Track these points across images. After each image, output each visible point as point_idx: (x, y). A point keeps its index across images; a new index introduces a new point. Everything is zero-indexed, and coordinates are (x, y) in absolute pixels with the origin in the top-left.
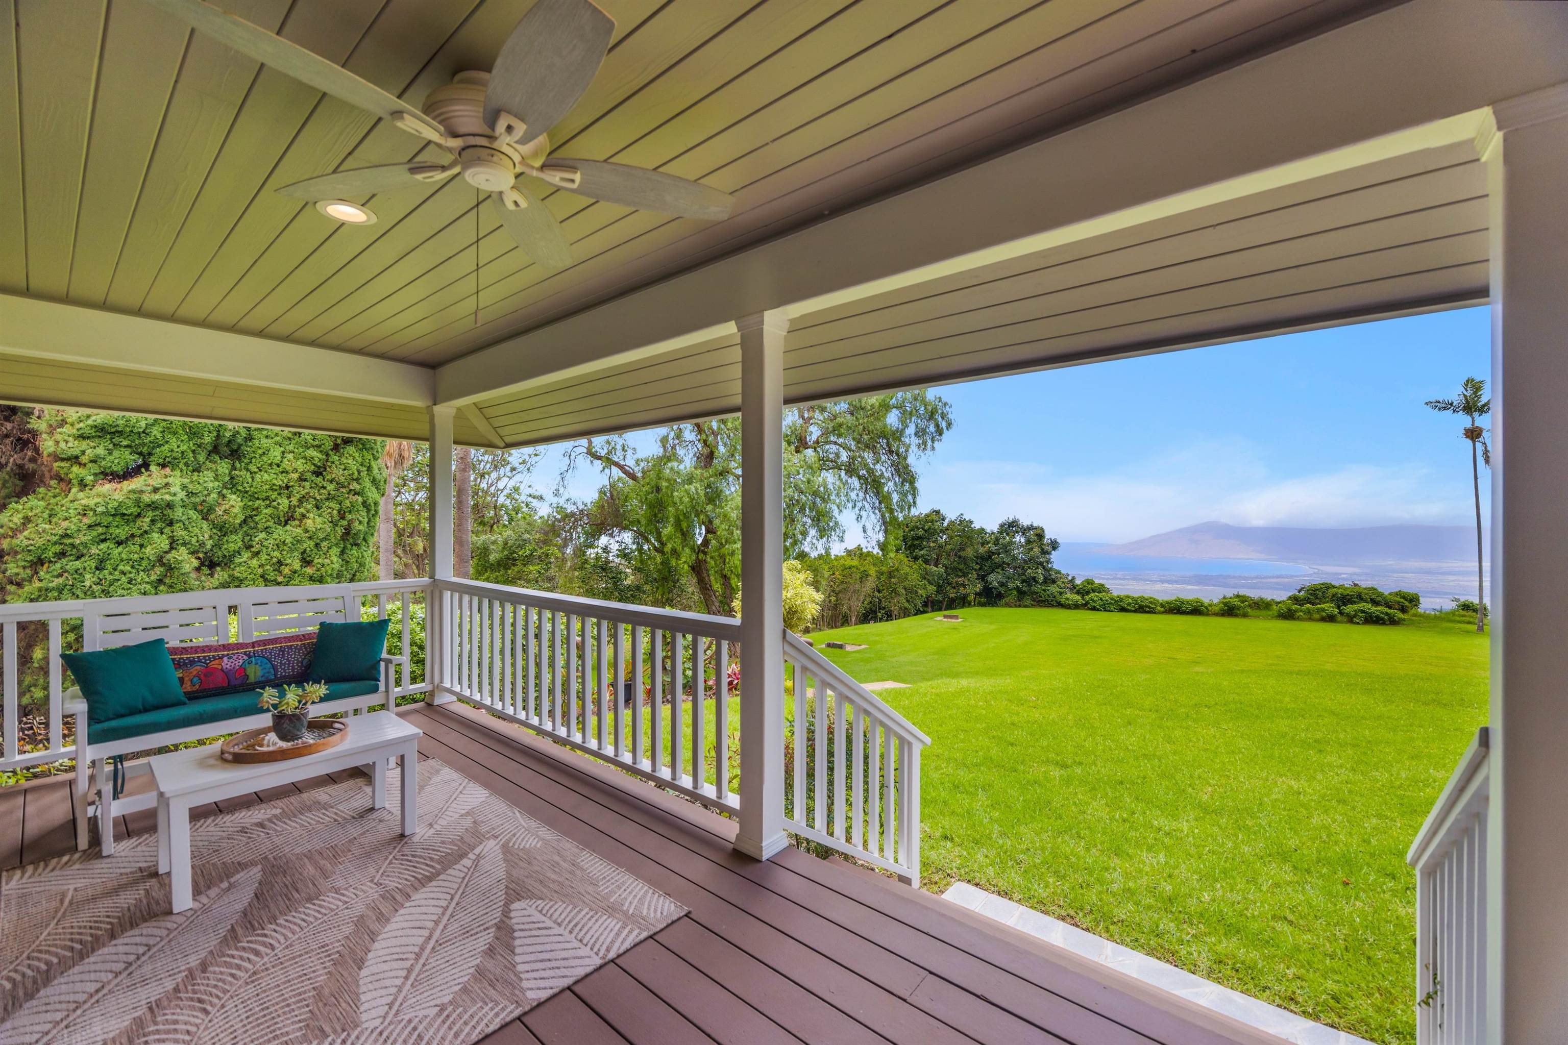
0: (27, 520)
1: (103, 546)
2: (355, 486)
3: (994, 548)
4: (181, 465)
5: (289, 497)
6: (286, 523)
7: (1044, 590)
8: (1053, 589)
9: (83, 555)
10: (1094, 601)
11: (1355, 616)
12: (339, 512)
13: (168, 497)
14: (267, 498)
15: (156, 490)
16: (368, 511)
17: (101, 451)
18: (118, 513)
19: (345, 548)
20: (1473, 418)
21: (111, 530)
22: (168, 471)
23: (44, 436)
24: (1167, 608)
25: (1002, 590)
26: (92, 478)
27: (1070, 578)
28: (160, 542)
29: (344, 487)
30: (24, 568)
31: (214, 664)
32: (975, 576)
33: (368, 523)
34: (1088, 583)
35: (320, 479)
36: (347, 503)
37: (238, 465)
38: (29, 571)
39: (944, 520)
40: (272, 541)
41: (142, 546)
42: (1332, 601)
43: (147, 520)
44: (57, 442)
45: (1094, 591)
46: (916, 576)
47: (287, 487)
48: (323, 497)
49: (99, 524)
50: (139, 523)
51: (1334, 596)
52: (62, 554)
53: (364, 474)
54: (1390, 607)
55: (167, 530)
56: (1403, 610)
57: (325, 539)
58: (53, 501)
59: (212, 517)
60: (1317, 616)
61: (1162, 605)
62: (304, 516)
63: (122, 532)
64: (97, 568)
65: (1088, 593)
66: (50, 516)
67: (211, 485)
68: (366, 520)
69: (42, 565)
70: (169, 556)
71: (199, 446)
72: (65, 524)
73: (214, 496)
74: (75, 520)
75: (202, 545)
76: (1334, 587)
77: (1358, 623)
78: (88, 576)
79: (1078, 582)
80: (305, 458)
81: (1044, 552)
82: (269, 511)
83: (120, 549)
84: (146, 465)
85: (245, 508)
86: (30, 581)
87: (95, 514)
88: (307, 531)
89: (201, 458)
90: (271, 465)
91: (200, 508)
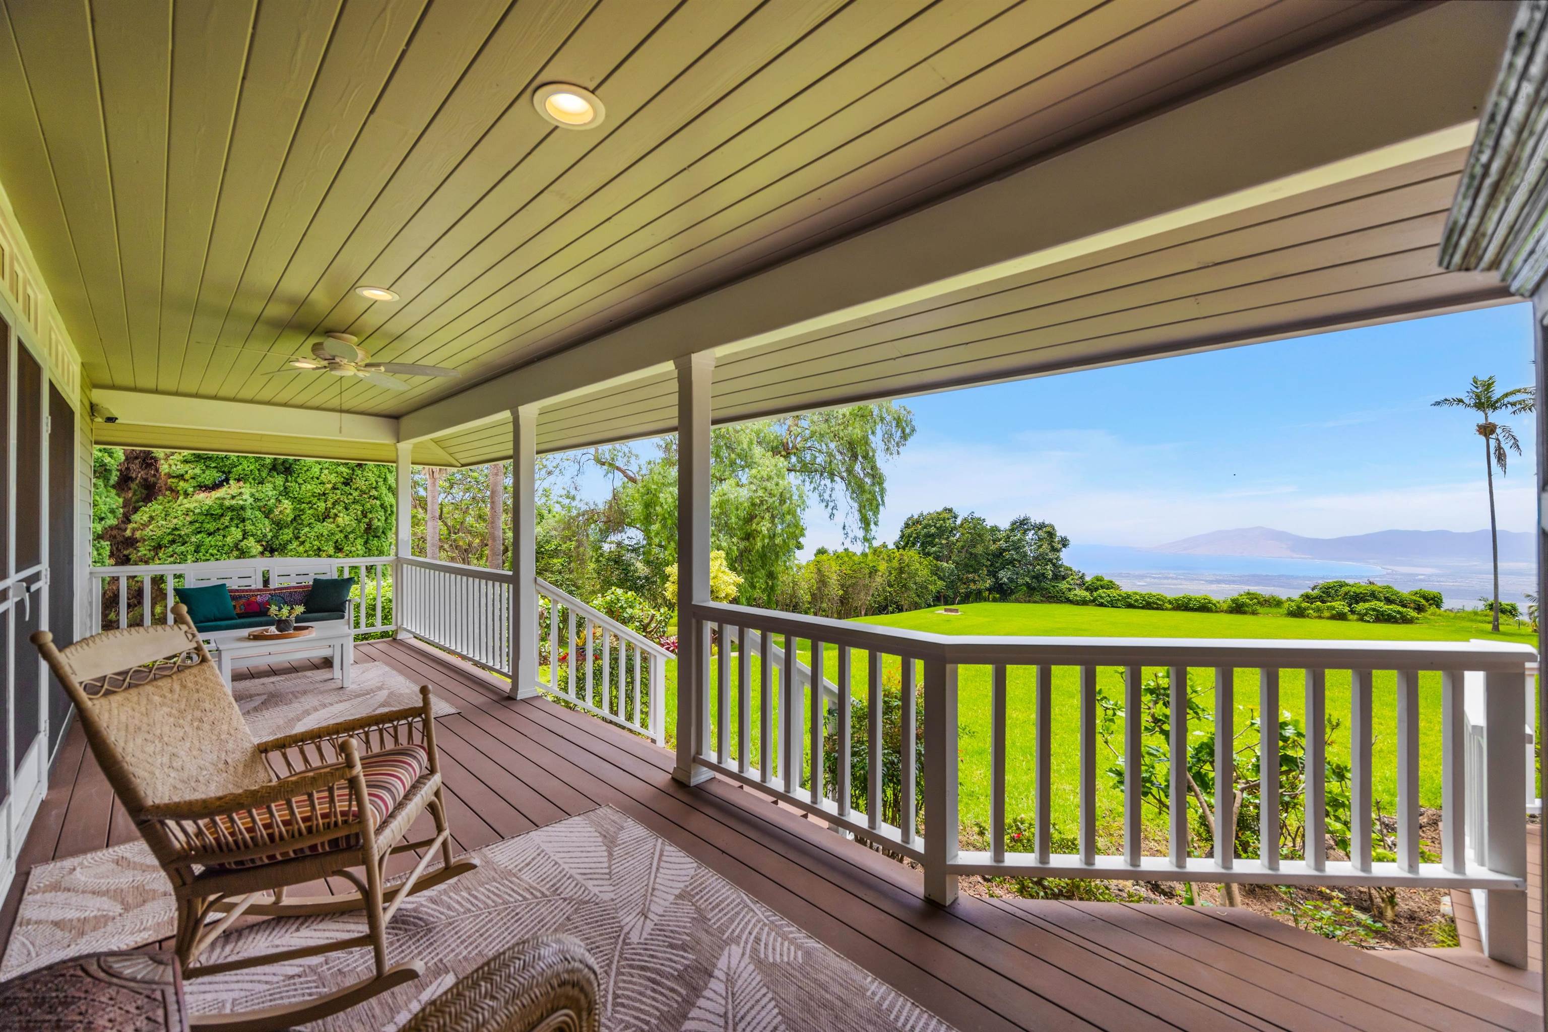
0: (152, 518)
1: (199, 536)
2: (374, 493)
3: (1004, 545)
4: (250, 480)
5: (325, 502)
6: (324, 521)
7: (1053, 586)
8: (1063, 585)
9: (186, 542)
10: (1102, 597)
11: (1366, 614)
12: (362, 512)
13: (241, 502)
14: (310, 502)
15: (233, 497)
16: (386, 511)
17: (198, 471)
18: (209, 514)
19: (368, 539)
20: (1486, 414)
21: (205, 525)
22: (241, 483)
23: (162, 462)
24: (1175, 605)
25: (1013, 586)
26: (192, 489)
27: (1080, 575)
28: (236, 533)
29: (365, 493)
30: (150, 550)
31: (253, 599)
32: (986, 572)
33: (386, 520)
34: (1098, 580)
35: (348, 488)
36: (368, 506)
37: (290, 478)
38: (152, 553)
39: (956, 517)
40: (313, 534)
41: (224, 536)
42: (1344, 599)
43: (228, 518)
44: (170, 466)
45: (1102, 587)
46: (926, 572)
47: (324, 494)
48: (350, 501)
49: (196, 521)
50: (222, 520)
51: (1346, 594)
52: (173, 542)
53: (381, 483)
54: (1404, 606)
55: (241, 525)
56: (1419, 609)
57: (352, 532)
58: (167, 505)
59: (272, 516)
60: (1326, 614)
61: (1170, 602)
62: (336, 515)
63: (211, 527)
64: (195, 551)
65: (1096, 589)
66: (166, 515)
67: (270, 493)
68: (384, 518)
69: (161, 549)
70: (242, 544)
71: (263, 466)
72: (175, 521)
73: (273, 501)
74: (181, 518)
75: (265, 536)
76: (1347, 585)
77: (1369, 622)
78: (189, 557)
79: (1088, 579)
80: (337, 473)
81: (1054, 550)
82: (311, 511)
83: (210, 538)
84: (227, 480)
85: (294, 509)
86: (153, 560)
87: (194, 515)
88: (338, 526)
89: (264, 474)
90: (312, 478)
91: (263, 509)
